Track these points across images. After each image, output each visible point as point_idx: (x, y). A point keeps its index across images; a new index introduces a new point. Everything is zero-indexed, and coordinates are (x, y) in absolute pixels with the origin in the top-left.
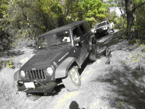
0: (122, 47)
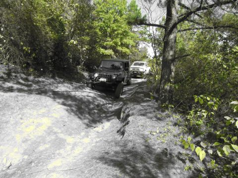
0: (147, 111)
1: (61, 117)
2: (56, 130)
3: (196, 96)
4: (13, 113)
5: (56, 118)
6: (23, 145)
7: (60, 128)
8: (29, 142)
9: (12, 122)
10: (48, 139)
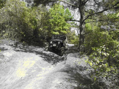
1: (39, 60)
2: (37, 65)
3: (92, 48)
4: (20, 59)
5: (37, 61)
6: (26, 70)
7: (39, 64)
8: (28, 69)
9: (20, 62)
10: (35, 68)
